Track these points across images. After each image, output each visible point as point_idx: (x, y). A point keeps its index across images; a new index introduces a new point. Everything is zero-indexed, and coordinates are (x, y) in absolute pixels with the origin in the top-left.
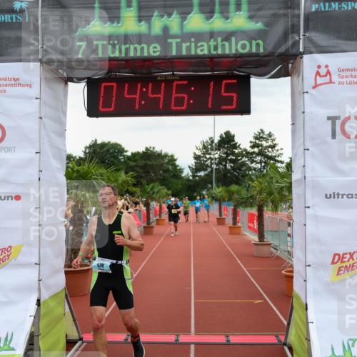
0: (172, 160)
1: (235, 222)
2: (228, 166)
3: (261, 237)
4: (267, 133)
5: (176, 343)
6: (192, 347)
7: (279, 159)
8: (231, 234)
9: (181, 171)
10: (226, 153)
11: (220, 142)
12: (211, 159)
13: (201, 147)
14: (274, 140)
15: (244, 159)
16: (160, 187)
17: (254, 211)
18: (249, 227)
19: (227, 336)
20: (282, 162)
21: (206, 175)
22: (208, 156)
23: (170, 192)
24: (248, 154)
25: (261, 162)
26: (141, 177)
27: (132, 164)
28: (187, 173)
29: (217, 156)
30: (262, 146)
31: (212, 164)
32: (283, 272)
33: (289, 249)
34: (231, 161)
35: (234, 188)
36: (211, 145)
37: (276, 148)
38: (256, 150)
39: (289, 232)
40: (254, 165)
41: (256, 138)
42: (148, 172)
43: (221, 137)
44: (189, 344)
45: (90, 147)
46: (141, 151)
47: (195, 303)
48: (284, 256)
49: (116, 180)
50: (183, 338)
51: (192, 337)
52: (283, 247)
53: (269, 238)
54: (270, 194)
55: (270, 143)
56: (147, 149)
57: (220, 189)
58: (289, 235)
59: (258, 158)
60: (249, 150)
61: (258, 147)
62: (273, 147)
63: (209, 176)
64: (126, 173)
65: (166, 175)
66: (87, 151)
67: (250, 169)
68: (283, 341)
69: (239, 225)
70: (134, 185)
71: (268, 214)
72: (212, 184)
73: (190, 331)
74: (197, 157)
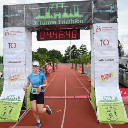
0: (59, 52)
1: (76, 68)
2: (74, 54)
3: (83, 71)
4: (84, 45)
5: (62, 98)
6: (66, 99)
7: (87, 52)
8: (75, 71)
9: (62, 55)
10: (74, 50)
11: (72, 47)
12: (70, 52)
13: (67, 49)
14: (86, 47)
15: (78, 52)
16: (57, 59)
17: (81, 65)
18: (80, 69)
19: (74, 97)
20: (88, 53)
21: (68, 56)
22: (69, 51)
23: (59, 61)
24: (79, 50)
25: (82, 53)
26: (52, 57)
27: (49, 53)
28: (63, 56)
29: (71, 51)
30: (83, 48)
31: (70, 53)
32: (89, 80)
33: (90, 75)
34: (75, 52)
35: (76, 59)
36: (70, 48)
37: (87, 49)
38: (81, 49)
39: (90, 70)
40: (81, 53)
41: (81, 46)
42: (53, 56)
43: (72, 46)
44: (65, 99)
45: (38, 49)
46: (51, 50)
47: (66, 89)
48: (89, 76)
49: (45, 58)
50: (63, 97)
51: (65, 97)
52: (88, 74)
53: (85, 72)
54: (85, 60)
55: (85, 48)
56: (53, 49)
57: (72, 60)
58: (90, 71)
59: (82, 52)
60: (80, 49)
61: (82, 49)
62: (86, 48)
63: (69, 56)
64: (48, 56)
65: (58, 56)
66: (38, 50)
67: (80, 54)
68: (89, 97)
69: (77, 69)
70: (50, 59)
71: (84, 66)
72: (70, 58)
73: (65, 96)
74: (66, 52)
